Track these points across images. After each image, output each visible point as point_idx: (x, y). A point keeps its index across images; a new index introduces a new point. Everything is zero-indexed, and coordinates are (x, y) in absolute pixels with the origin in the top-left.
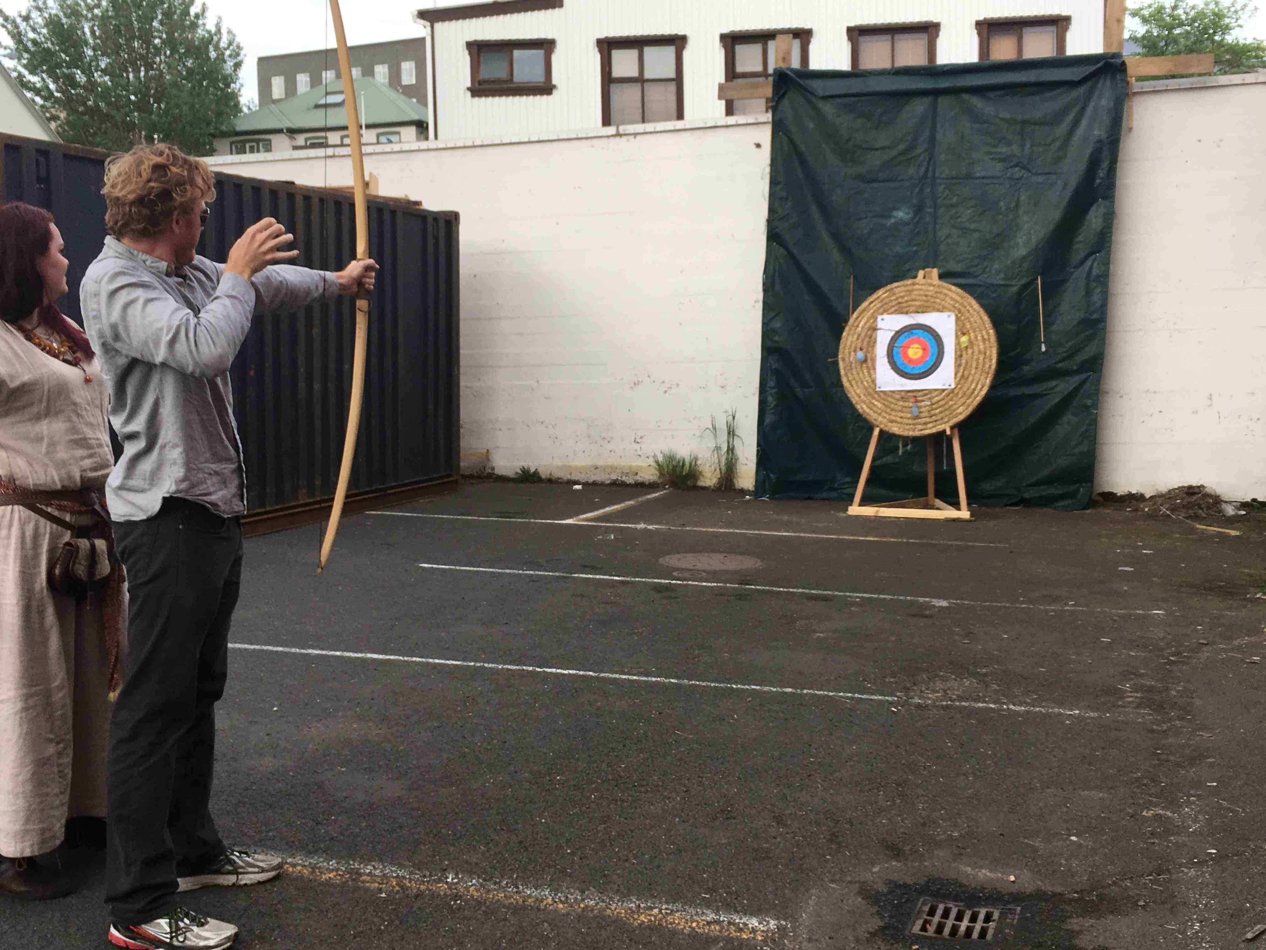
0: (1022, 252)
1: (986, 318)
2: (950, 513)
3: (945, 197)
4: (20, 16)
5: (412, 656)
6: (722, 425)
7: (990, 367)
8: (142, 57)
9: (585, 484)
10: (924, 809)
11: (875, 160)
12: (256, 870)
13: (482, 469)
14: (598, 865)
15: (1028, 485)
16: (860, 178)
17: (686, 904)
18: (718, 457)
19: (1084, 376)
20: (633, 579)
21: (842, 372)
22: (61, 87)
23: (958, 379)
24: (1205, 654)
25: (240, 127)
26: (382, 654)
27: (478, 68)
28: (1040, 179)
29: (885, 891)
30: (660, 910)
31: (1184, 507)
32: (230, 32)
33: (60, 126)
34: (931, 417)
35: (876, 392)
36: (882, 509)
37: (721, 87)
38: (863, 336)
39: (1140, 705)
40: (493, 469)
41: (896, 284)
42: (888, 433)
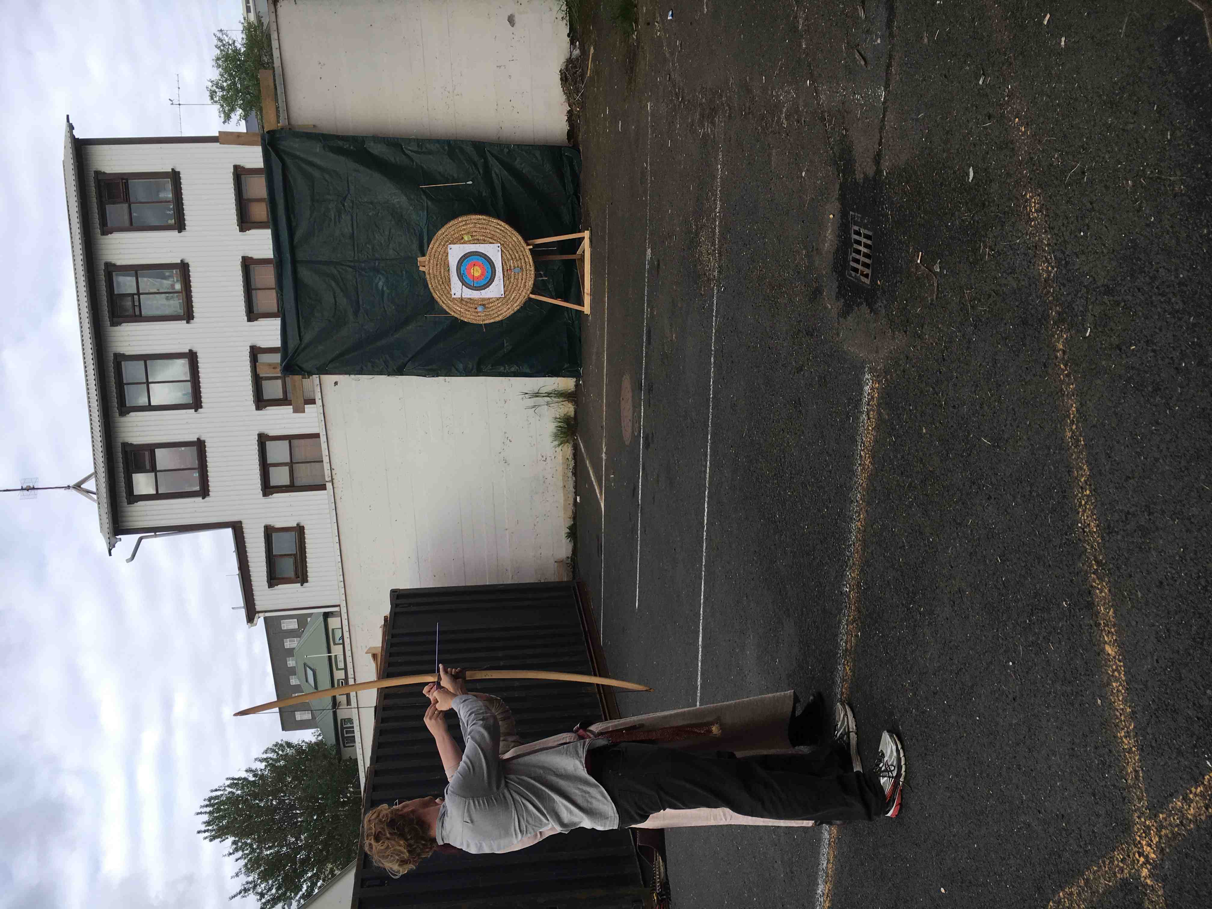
0: (404, 199)
1: (451, 224)
2: (586, 243)
3: (368, 253)
4: (261, 900)
6: (531, 402)
7: (484, 220)
8: (286, 812)
9: (576, 494)
10: (789, 273)
11: (343, 301)
12: (846, 719)
13: (568, 565)
14: (834, 491)
15: (565, 190)
16: (356, 313)
17: (857, 433)
18: (554, 403)
19: (488, 155)
20: (641, 463)
21: (492, 321)
22: (310, 869)
23: (494, 241)
24: (676, 76)
25: (333, 741)
27: (287, 578)
28: (352, 187)
29: (843, 301)
30: (862, 450)
31: (575, 84)
32: (266, 752)
33: (337, 867)
34: (520, 259)
35: (505, 297)
36: (586, 291)
37: (296, 411)
38: (466, 308)
39: (713, 123)
40: (568, 557)
41: (430, 286)
42: (533, 288)
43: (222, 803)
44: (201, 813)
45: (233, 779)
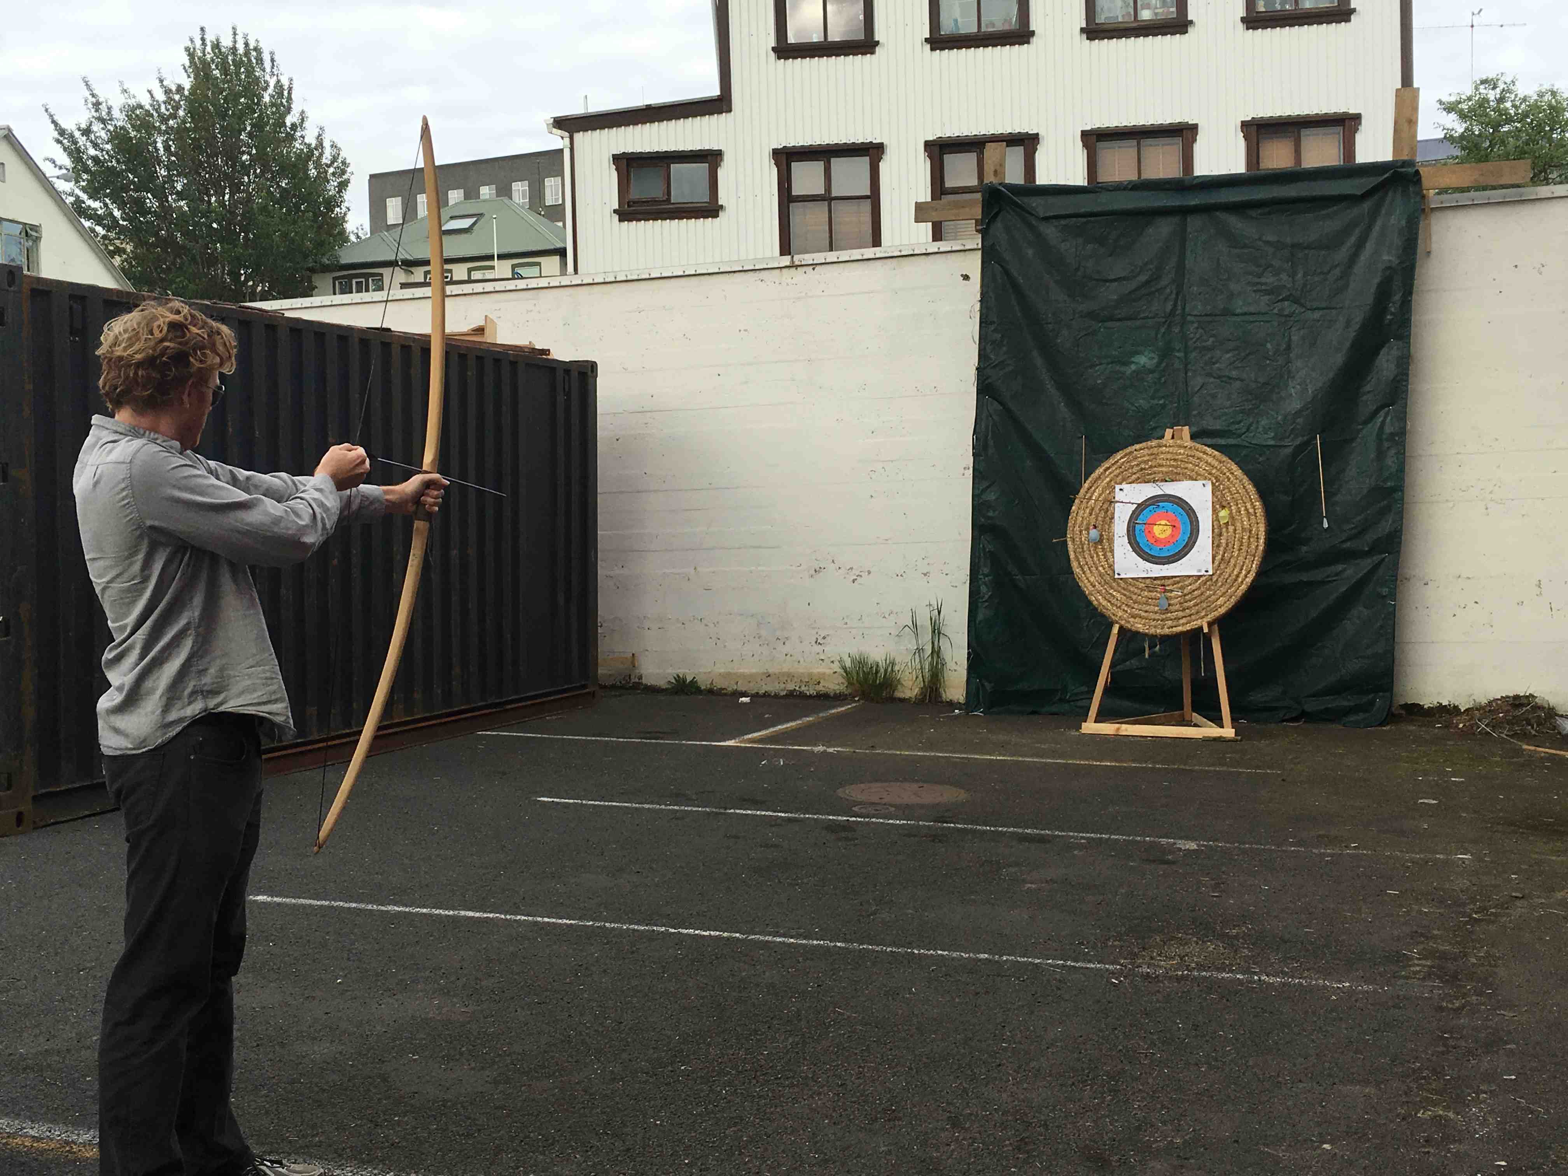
0: (1296, 405)
1: (1250, 487)
2: (1213, 731)
3: (1198, 339)
4: (79, 129)
5: (516, 914)
6: (924, 621)
7: (1257, 548)
8: (227, 176)
9: (755, 696)
10: (1140, 1109)
11: (1110, 294)
13: (627, 678)
15: (1308, 696)
16: (1092, 315)
18: (920, 661)
19: (1377, 558)
20: (802, 816)
21: (1072, 556)
22: (127, 214)
23: (1217, 563)
24: (1519, 909)
25: (344, 261)
26: (479, 912)
27: (628, 186)
28: (1317, 315)
31: (1509, 722)
32: (333, 145)
33: (126, 260)
34: (1184, 610)
35: (1114, 580)
36: (1124, 726)
37: (919, 207)
38: (1097, 510)
39: (1428, 976)
40: (640, 677)
41: (1137, 446)
42: (1130, 630)
43: (250, 72)
44: (235, 34)
45: (290, 89)
